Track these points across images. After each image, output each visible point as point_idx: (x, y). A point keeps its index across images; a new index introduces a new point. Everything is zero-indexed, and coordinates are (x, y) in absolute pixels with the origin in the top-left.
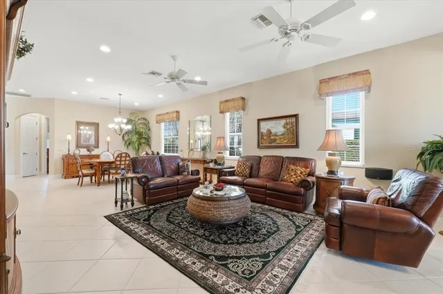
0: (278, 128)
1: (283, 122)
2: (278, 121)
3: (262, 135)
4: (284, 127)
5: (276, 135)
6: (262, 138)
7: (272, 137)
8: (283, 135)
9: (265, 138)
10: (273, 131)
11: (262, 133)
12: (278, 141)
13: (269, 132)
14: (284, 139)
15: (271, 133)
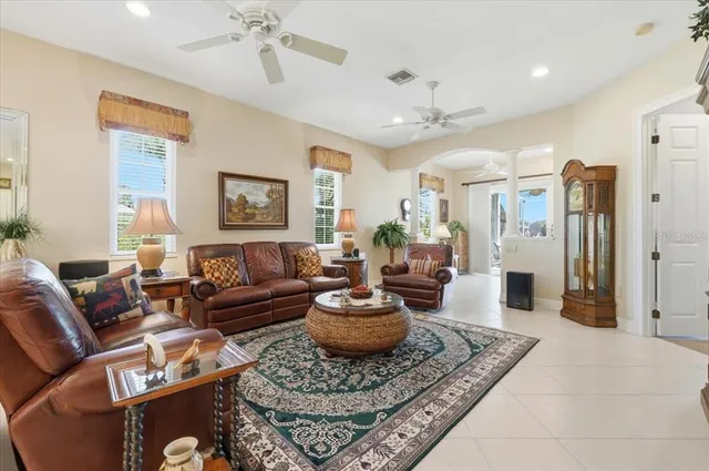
0: (258, 196)
1: (267, 187)
2: (259, 185)
3: (230, 206)
4: (268, 196)
5: (256, 208)
6: (230, 210)
7: (248, 211)
8: (266, 207)
9: (235, 210)
10: (250, 199)
11: (229, 200)
12: (258, 218)
13: (243, 201)
14: (268, 216)
15: (247, 202)
